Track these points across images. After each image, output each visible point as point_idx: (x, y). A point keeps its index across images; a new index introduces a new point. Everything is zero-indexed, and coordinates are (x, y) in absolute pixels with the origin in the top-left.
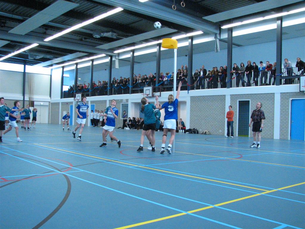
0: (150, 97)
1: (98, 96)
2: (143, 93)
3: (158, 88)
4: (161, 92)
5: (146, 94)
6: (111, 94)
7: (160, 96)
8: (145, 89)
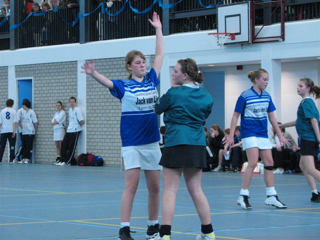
0: (242, 44)
1: (44, 45)
2: (216, 27)
3: (273, 8)
4: (287, 24)
5: (226, 34)
6: (93, 36)
7: (283, 37)
8: (222, 12)
